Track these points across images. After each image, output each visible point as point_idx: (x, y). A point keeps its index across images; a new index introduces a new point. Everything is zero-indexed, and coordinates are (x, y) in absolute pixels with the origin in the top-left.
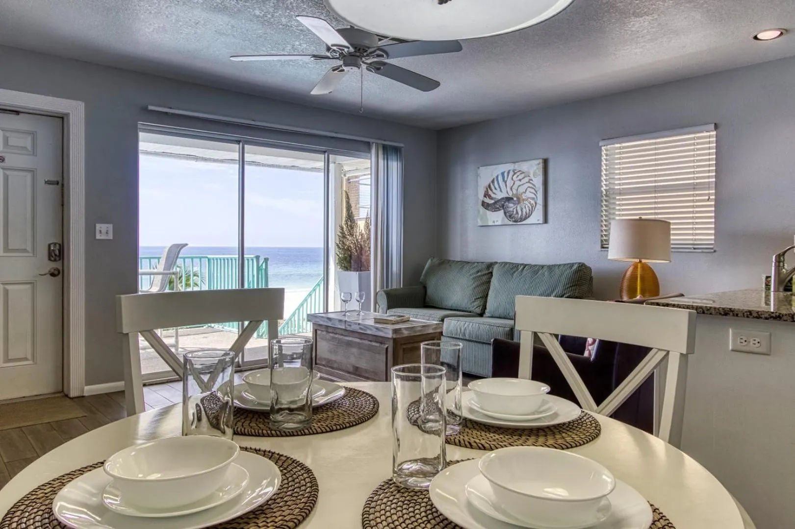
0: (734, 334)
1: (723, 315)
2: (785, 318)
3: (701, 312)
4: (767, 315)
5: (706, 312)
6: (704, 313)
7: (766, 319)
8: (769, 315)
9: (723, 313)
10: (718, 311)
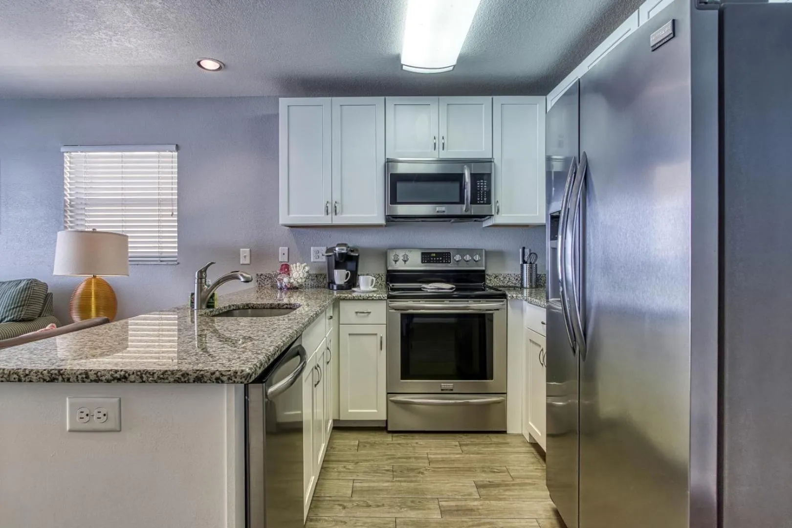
0: (71, 405)
1: (49, 381)
2: (132, 378)
3: (17, 380)
4: (108, 376)
5: (23, 379)
6: (20, 380)
7: (108, 381)
8: (112, 375)
9: (48, 379)
10: (41, 376)
